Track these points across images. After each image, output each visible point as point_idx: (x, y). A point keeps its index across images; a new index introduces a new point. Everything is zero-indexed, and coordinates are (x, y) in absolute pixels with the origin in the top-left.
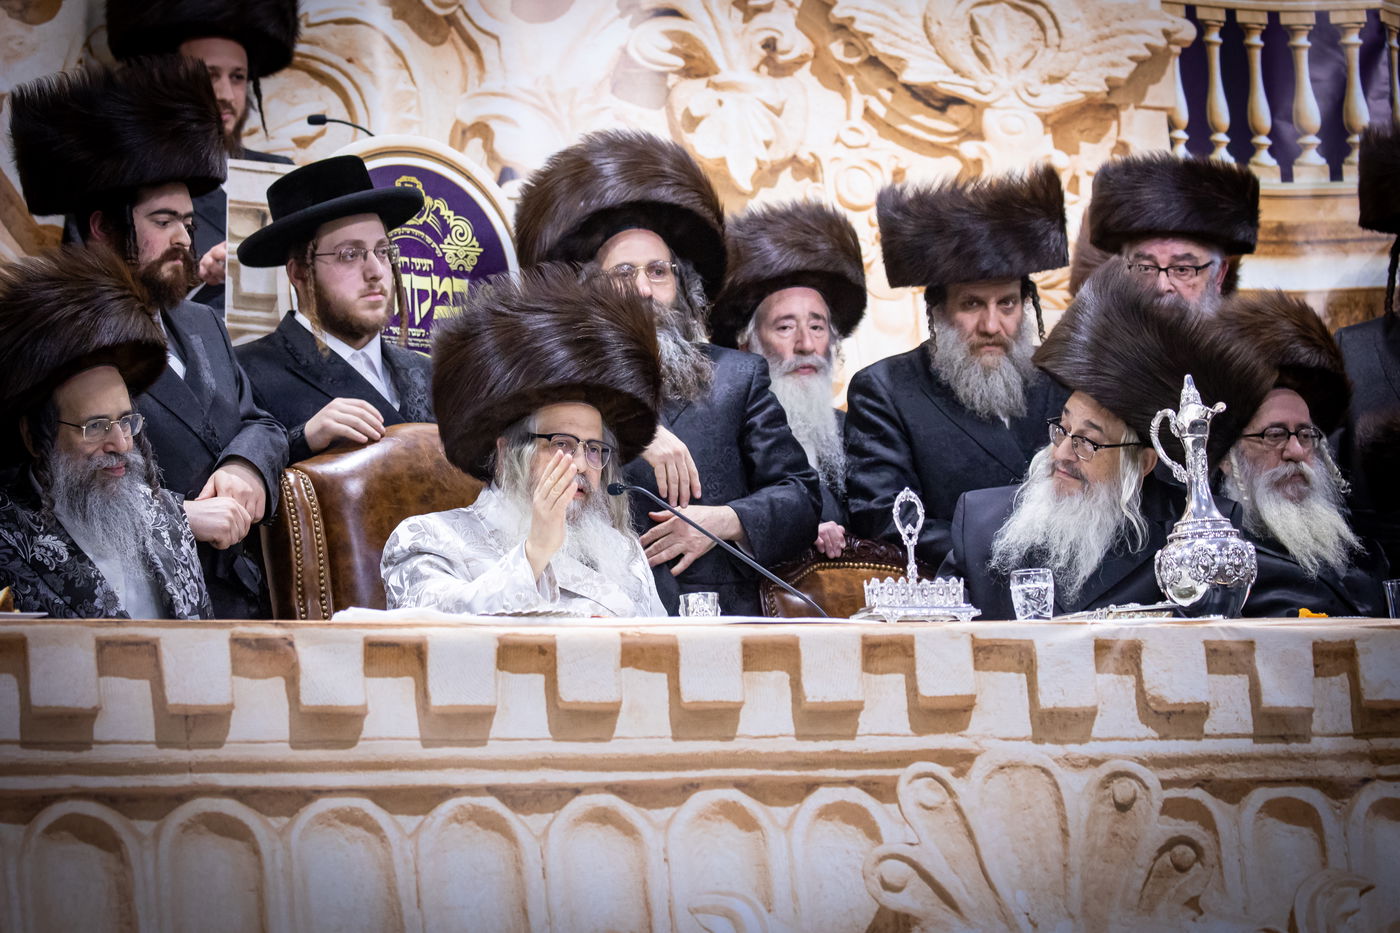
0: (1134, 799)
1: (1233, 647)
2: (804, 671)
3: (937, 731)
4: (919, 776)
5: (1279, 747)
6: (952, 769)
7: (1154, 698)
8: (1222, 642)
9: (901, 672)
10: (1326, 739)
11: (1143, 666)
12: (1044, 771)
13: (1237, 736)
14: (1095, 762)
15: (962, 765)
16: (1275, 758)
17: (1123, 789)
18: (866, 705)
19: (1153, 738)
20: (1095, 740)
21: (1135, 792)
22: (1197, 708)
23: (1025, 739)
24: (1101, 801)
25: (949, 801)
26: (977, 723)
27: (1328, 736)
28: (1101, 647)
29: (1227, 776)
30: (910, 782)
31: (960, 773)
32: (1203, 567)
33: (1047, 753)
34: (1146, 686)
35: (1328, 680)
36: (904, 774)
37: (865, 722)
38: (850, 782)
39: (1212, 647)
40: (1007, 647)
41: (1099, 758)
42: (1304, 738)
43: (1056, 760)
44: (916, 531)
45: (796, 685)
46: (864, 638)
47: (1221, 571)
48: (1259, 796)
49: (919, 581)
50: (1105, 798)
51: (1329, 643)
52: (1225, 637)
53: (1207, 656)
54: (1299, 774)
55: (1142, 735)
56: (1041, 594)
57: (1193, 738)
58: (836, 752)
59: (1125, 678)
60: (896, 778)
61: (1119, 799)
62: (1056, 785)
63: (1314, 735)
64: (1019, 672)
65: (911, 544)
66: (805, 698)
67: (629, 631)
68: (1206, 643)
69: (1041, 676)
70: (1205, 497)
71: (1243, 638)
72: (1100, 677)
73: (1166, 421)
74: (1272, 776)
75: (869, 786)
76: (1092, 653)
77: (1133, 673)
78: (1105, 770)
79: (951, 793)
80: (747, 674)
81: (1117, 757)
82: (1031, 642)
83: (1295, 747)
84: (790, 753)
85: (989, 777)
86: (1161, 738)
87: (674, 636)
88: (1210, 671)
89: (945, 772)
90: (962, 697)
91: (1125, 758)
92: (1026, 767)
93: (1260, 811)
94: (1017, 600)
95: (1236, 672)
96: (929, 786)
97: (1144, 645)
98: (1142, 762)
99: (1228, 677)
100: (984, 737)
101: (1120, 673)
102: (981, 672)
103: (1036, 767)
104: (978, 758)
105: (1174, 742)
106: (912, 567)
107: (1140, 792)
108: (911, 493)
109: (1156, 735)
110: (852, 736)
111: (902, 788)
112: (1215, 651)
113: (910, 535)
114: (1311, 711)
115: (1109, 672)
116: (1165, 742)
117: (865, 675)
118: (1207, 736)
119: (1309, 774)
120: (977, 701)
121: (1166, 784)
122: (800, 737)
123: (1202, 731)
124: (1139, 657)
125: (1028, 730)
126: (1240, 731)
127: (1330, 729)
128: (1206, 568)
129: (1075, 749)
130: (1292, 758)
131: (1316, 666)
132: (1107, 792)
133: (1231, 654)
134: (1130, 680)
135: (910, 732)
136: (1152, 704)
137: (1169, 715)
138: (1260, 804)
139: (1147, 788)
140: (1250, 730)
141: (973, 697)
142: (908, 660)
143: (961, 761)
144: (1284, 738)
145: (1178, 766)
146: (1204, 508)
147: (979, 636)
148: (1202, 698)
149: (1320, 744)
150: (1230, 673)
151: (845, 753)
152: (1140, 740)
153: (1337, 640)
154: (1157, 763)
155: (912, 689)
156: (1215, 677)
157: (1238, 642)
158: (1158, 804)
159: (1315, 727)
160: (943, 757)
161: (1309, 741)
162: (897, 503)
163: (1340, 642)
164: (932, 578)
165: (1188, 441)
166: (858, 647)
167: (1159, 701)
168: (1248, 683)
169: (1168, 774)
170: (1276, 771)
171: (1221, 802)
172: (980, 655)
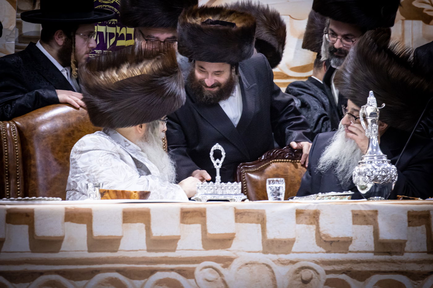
0: (311, 279)
1: (366, 214)
2: (152, 223)
3: (215, 248)
4: (206, 267)
5: (387, 257)
6: (222, 265)
7: (324, 235)
8: (360, 211)
9: (199, 223)
10: (412, 254)
11: (320, 221)
12: (267, 265)
13: (366, 252)
14: (293, 262)
15: (227, 263)
16: (385, 262)
17: (306, 274)
18: (182, 238)
19: (323, 252)
20: (293, 253)
21: (312, 275)
22: (346, 240)
23: (259, 252)
24: (295, 279)
25: (220, 278)
26: (235, 245)
27: (413, 252)
28: (299, 213)
29: (359, 269)
30: (201, 270)
31: (226, 266)
33: (269, 258)
34: (321, 230)
35: (415, 228)
36: (198, 267)
37: (180, 245)
38: (172, 270)
39: (356, 213)
40: (253, 213)
41: (295, 261)
42: (402, 253)
43: (273, 261)
45: (148, 229)
46: (182, 209)
48: (375, 278)
50: (297, 277)
51: (416, 212)
52: (362, 209)
53: (353, 217)
54: (397, 269)
55: (317, 251)
57: (343, 253)
58: (166, 257)
59: (311, 226)
60: (194, 269)
61: (304, 278)
62: (273, 272)
63: (406, 252)
64: (257, 223)
65: (217, 168)
66: (152, 234)
68: (353, 211)
69: (268, 225)
71: (372, 209)
72: (298, 225)
74: (382, 269)
75: (180, 272)
76: (295, 215)
77: (314, 224)
78: (298, 266)
79: (221, 275)
80: (125, 224)
81: (304, 260)
82: (264, 210)
83: (395, 257)
84: (143, 257)
85: (240, 268)
86: (327, 252)
88: (354, 223)
89: (218, 266)
90: (228, 234)
91: (308, 261)
92: (258, 264)
93: (375, 285)
95: (367, 224)
96: (210, 272)
97: (321, 212)
98: (316, 263)
99: (363, 226)
100: (239, 251)
101: (308, 224)
102: (238, 224)
103: (263, 264)
104: (235, 261)
105: (333, 254)
107: (315, 275)
109: (324, 251)
110: (174, 251)
111: (197, 272)
112: (357, 214)
114: (405, 241)
115: (302, 224)
116: (329, 254)
117: (182, 225)
118: (350, 252)
119: (401, 269)
120: (236, 235)
121: (327, 272)
122: (149, 251)
123: (348, 250)
124: (318, 218)
125: (261, 248)
126: (367, 250)
127: (415, 249)
129: (283, 257)
130: (393, 262)
131: (409, 222)
132: (298, 275)
133: (365, 216)
134: (313, 227)
135: (202, 248)
136: (323, 238)
137: (331, 242)
138: (376, 282)
139: (318, 274)
140: (373, 249)
141: (234, 234)
142: (202, 219)
143: (227, 261)
144: (390, 253)
145: (334, 264)
146: (375, 150)
147: (238, 208)
148: (349, 235)
149: (407, 256)
150: (364, 224)
151: (170, 258)
152: (316, 253)
153: (421, 210)
154: (324, 263)
155: (204, 231)
156: (356, 226)
157: (369, 211)
158: (324, 281)
159: (407, 248)
160: (218, 259)
161: (403, 255)
162: (212, 150)
163: (422, 211)
165: (369, 120)
166: (179, 213)
167: (327, 236)
168: (373, 229)
169: (329, 268)
170: (384, 268)
171: (355, 280)
172: (239, 216)
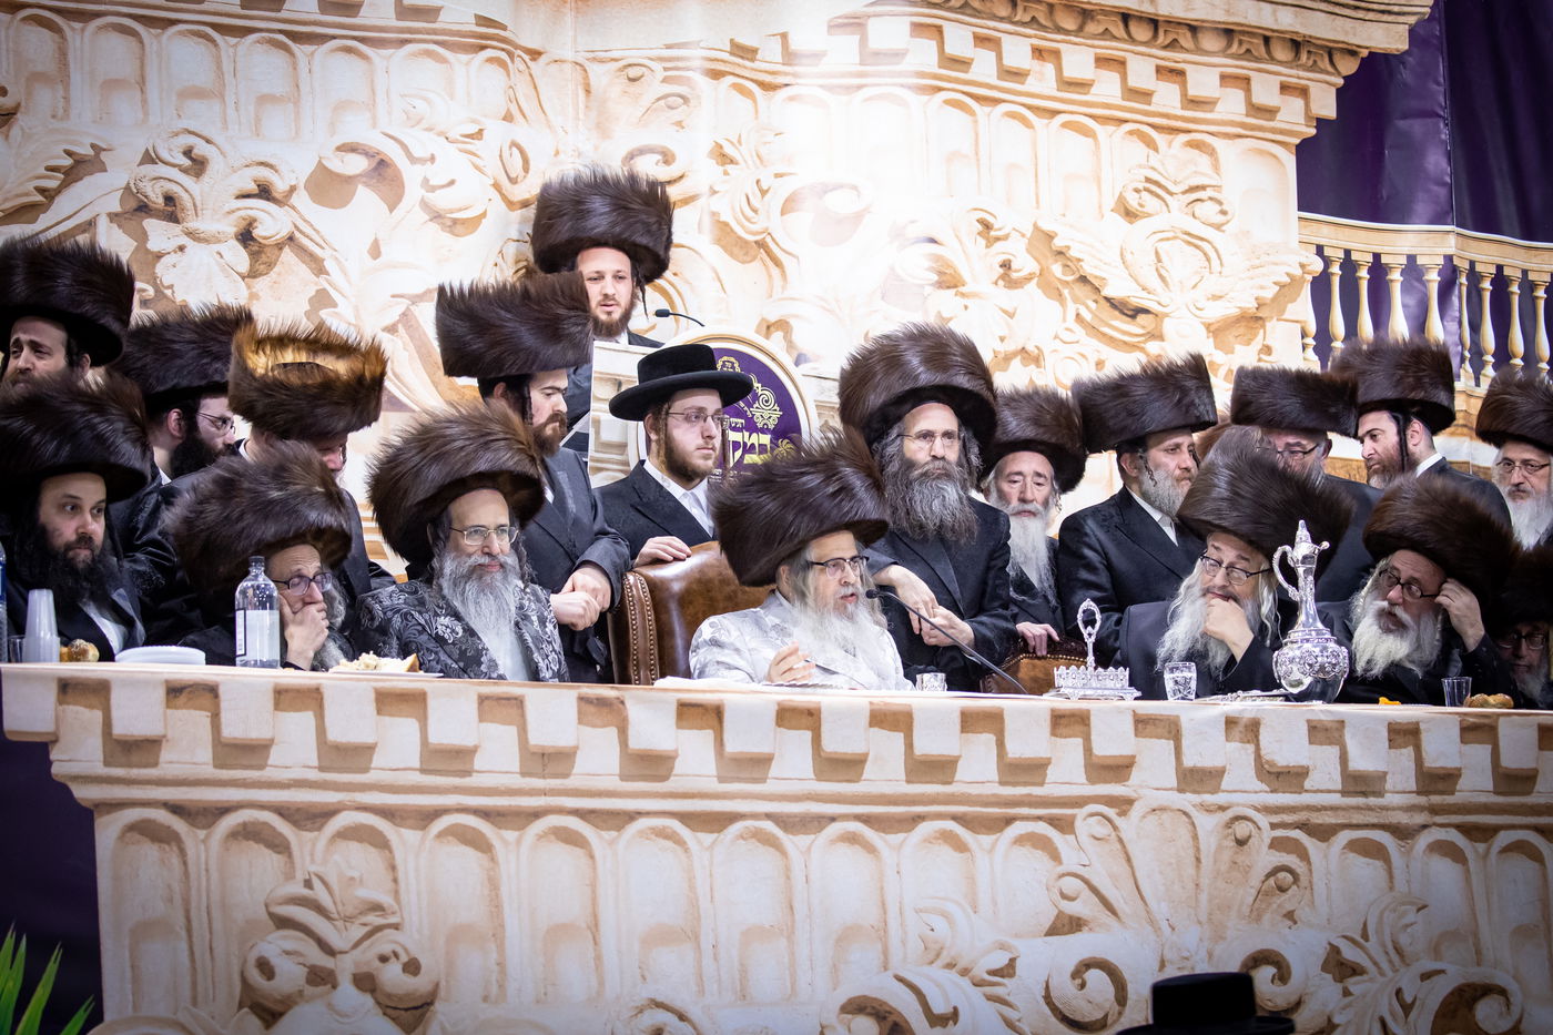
0: (1250, 837)
1: (1329, 725)
2: (1007, 734)
3: (1106, 782)
4: (1092, 815)
5: (1360, 801)
6: (1117, 810)
7: (1267, 762)
8: (1320, 721)
9: (1080, 737)
10: (1396, 795)
11: (1261, 738)
12: (1185, 813)
13: (1329, 791)
14: (1222, 808)
15: (1124, 807)
16: (1358, 808)
17: (1242, 829)
18: (1053, 761)
19: (1266, 792)
20: (1223, 791)
21: (1251, 831)
22: (1300, 770)
23: (1171, 789)
24: (1226, 837)
25: (1114, 834)
26: (1136, 776)
27: (1397, 793)
28: (1230, 722)
29: (1320, 821)
30: (1085, 819)
31: (1123, 814)
32: (1309, 665)
33: (1188, 800)
34: (1262, 753)
35: (1398, 751)
36: (1080, 813)
37: (1052, 773)
38: (1039, 818)
39: (1313, 724)
40: (1161, 720)
41: (1226, 805)
42: (1380, 794)
43: (1194, 806)
44: (1094, 632)
45: (1001, 744)
46: (1053, 710)
47: (1322, 668)
48: (1345, 837)
49: (1096, 668)
50: (1228, 835)
51: (1400, 723)
52: (1323, 717)
53: (1309, 731)
54: (1375, 821)
55: (1257, 789)
56: (1187, 681)
57: (1295, 792)
58: (1030, 795)
59: (1248, 745)
60: (1073, 817)
61: (1238, 837)
62: (1193, 824)
63: (1387, 792)
64: (1168, 739)
65: (1090, 641)
66: (1007, 754)
67: (875, 700)
68: (1308, 721)
69: (1185, 743)
70: (1312, 612)
71: (1336, 719)
72: (1228, 744)
73: (1284, 555)
74: (1355, 822)
75: (1053, 821)
76: (1224, 726)
77: (1253, 742)
78: (1230, 814)
79: (1115, 828)
80: (964, 735)
81: (1238, 805)
82: (1178, 717)
83: (1372, 801)
84: (993, 795)
85: (1144, 817)
86: (1272, 792)
87: (910, 706)
88: (1311, 742)
89: (1111, 812)
90: (1125, 756)
91: (1244, 806)
92: (1172, 810)
93: (1344, 848)
94: (1169, 686)
95: (1330, 744)
96: (1099, 821)
97: (1263, 722)
98: (1256, 809)
99: (1324, 747)
100: (1141, 786)
101: (1243, 742)
102: (1141, 739)
103: (1179, 810)
104: (1136, 804)
105: (1280, 794)
106: (1091, 659)
107: (1254, 832)
108: (1092, 603)
109: (1268, 789)
110: (1042, 784)
111: (1078, 823)
112: (1315, 727)
113: (1090, 635)
114: (1385, 773)
115: (1235, 741)
116: (1274, 795)
117: (1053, 738)
118: (1306, 791)
119: (1382, 821)
120: (1137, 760)
121: (1273, 826)
122: (1002, 783)
123: (1303, 787)
124: (1258, 731)
125: (1174, 783)
126: (1331, 788)
127: (1399, 788)
128: (1310, 665)
129: (1208, 798)
130: (1369, 808)
131: (1390, 741)
132: (1230, 830)
133: (1327, 730)
134: (1251, 748)
135: (1085, 781)
136: (1266, 766)
137: (1278, 775)
138: (1345, 842)
139: (1259, 829)
140: (1339, 787)
141: (1134, 757)
142: (1085, 728)
143: (1124, 804)
144: (1364, 794)
145: (1283, 813)
146: (1311, 620)
147: (1139, 712)
148: (1304, 762)
149: (1390, 799)
150: (1326, 744)
151: (1036, 796)
152: (1256, 792)
153: (1405, 721)
154: (1268, 810)
155: (1088, 750)
156: (1314, 747)
157: (1332, 721)
158: (1267, 841)
159: (1388, 786)
160: (1110, 801)
161: (1383, 796)
162: (1080, 610)
163: (1409, 723)
164: (1105, 667)
165: (1301, 570)
166: (1048, 718)
167: (1271, 764)
168: (1339, 752)
169: (1276, 819)
170: (1357, 818)
171: (1314, 840)
172: (1140, 725)
